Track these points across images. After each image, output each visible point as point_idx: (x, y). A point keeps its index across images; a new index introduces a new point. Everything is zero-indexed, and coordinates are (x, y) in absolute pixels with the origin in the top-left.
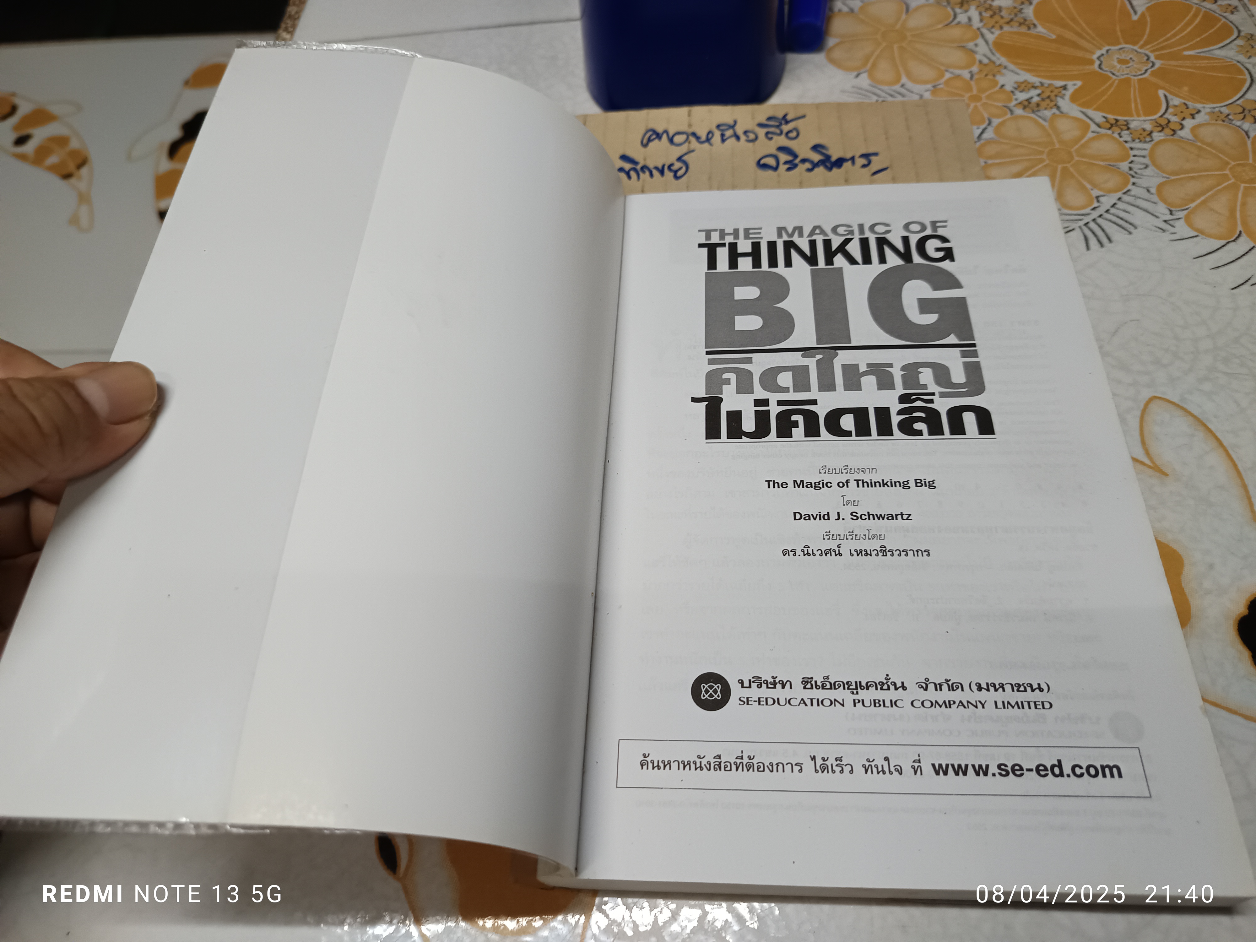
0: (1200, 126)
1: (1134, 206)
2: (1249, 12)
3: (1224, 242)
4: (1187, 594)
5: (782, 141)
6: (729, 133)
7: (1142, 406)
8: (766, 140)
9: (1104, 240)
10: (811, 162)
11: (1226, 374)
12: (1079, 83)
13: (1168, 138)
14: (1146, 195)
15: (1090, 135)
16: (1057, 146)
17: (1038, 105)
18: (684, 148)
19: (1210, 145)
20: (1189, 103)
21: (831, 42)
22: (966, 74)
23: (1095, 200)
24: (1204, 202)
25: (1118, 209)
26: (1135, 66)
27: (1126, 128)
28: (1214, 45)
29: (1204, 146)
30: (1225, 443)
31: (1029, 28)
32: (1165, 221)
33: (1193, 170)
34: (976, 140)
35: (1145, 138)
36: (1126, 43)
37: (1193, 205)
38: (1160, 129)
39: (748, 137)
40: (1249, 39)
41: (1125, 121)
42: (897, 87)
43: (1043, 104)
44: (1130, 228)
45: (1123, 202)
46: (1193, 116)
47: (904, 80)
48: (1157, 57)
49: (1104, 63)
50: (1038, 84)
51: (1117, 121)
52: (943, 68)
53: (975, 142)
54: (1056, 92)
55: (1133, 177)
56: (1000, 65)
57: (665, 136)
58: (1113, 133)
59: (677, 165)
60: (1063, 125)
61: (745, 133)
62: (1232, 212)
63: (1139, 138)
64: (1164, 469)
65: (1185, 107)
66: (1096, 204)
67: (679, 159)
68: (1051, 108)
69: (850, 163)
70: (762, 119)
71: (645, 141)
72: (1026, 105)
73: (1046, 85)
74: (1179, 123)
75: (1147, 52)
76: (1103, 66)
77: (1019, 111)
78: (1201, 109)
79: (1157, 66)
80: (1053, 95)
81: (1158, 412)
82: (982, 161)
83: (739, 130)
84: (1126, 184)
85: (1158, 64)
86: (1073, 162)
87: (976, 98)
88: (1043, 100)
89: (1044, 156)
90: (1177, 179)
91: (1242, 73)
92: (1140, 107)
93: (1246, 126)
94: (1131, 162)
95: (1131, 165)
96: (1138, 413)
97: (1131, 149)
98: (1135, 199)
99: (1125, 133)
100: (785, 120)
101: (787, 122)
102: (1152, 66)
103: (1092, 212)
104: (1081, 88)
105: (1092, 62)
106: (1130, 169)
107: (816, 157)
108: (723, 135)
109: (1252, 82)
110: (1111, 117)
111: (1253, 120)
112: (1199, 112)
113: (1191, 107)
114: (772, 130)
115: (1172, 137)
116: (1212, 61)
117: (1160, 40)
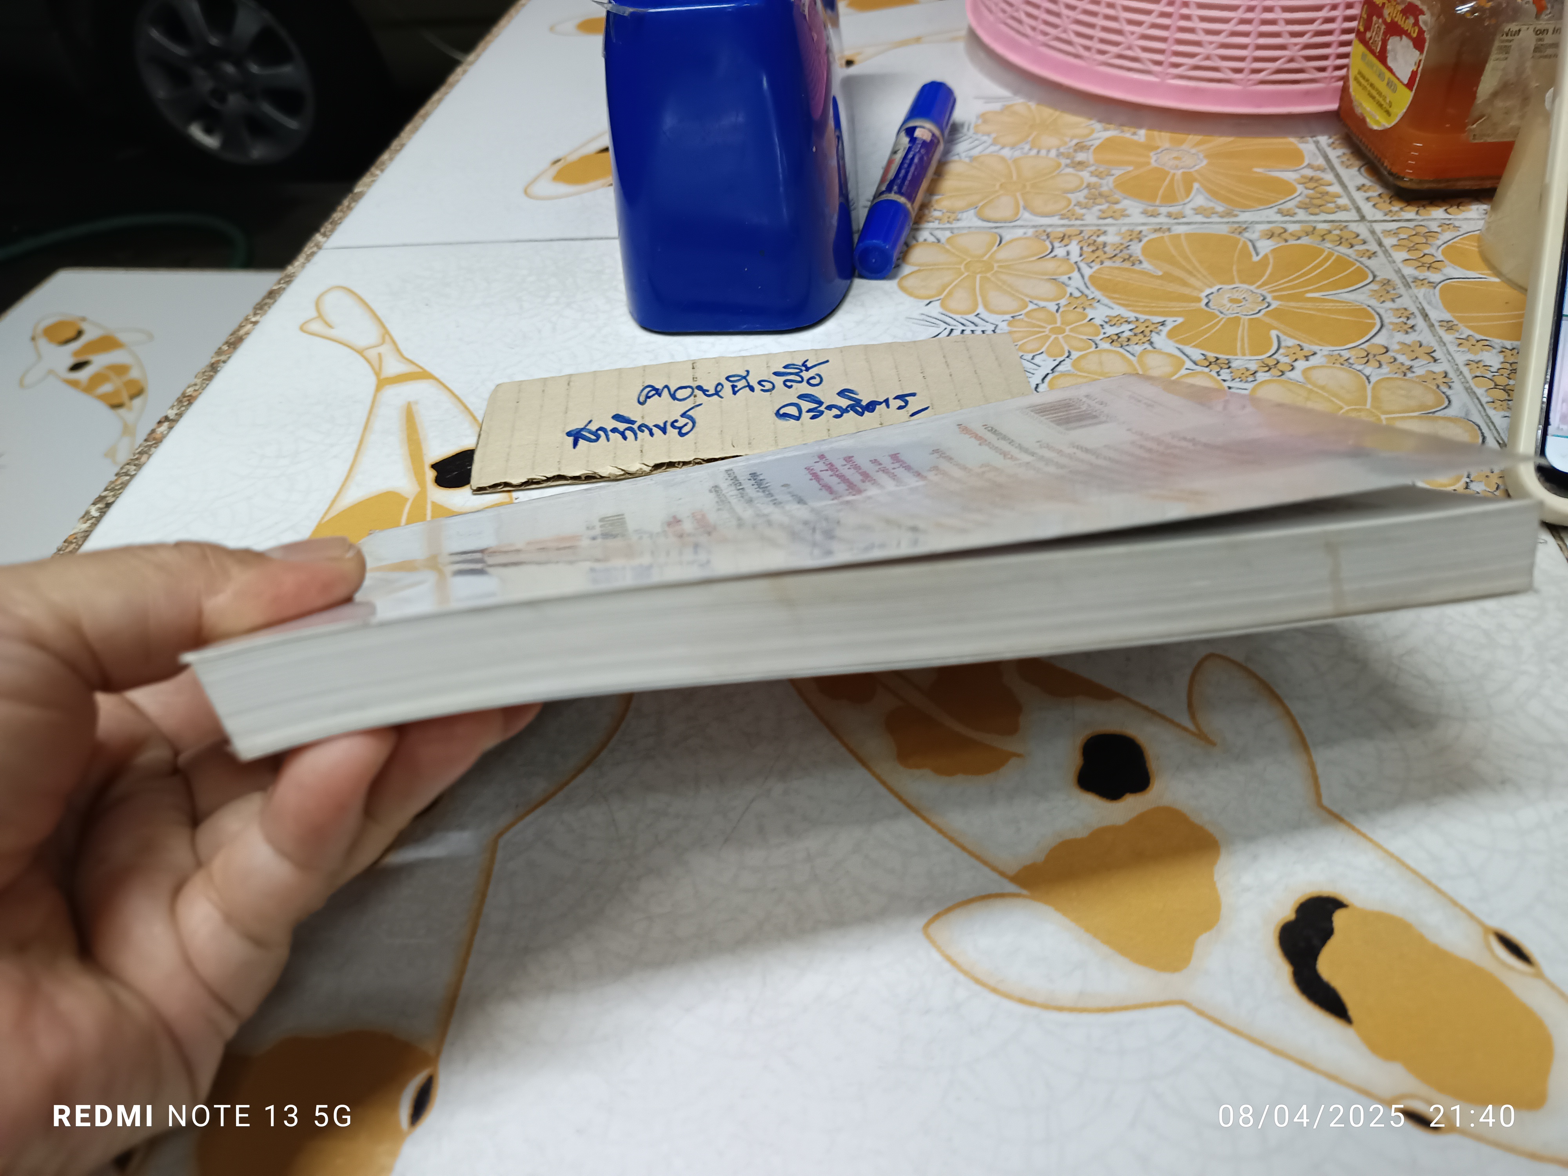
0: (1314, 368)
2: (1390, 258)
12: (1180, 320)
13: (1275, 378)
15: (1183, 372)
17: (1128, 340)
19: (1322, 388)
20: (1304, 345)
21: (907, 270)
22: (1052, 306)
26: (1248, 305)
27: (1226, 366)
28: (1342, 288)
29: (1315, 389)
31: (1134, 264)
35: (1247, 377)
36: (1243, 282)
38: (1267, 369)
40: (1384, 284)
41: (1227, 359)
42: (971, 317)
46: (1307, 358)
47: (980, 309)
48: (1275, 298)
49: (1212, 301)
50: (1132, 319)
51: (1217, 359)
52: (1028, 300)
54: (1152, 327)
56: (1093, 299)
58: (1211, 371)
60: (1153, 360)
61: (761, 382)
63: (1240, 378)
65: (1299, 348)
68: (1143, 343)
72: (1114, 340)
73: (1142, 320)
74: (1289, 364)
75: (1264, 293)
76: (1210, 304)
77: (1105, 345)
78: (1318, 352)
79: (1272, 306)
80: (1147, 330)
85: (1275, 304)
87: (1058, 330)
88: (1135, 335)
92: (1246, 346)
93: (1368, 371)
97: (1230, 388)
99: (1225, 371)
102: (1267, 307)
104: (1182, 324)
105: (1199, 300)
109: (1382, 326)
110: (1211, 355)
111: (1377, 364)
112: (1315, 354)
113: (1306, 349)
114: (791, 377)
115: (1279, 378)
116: (1339, 304)
117: (1281, 281)
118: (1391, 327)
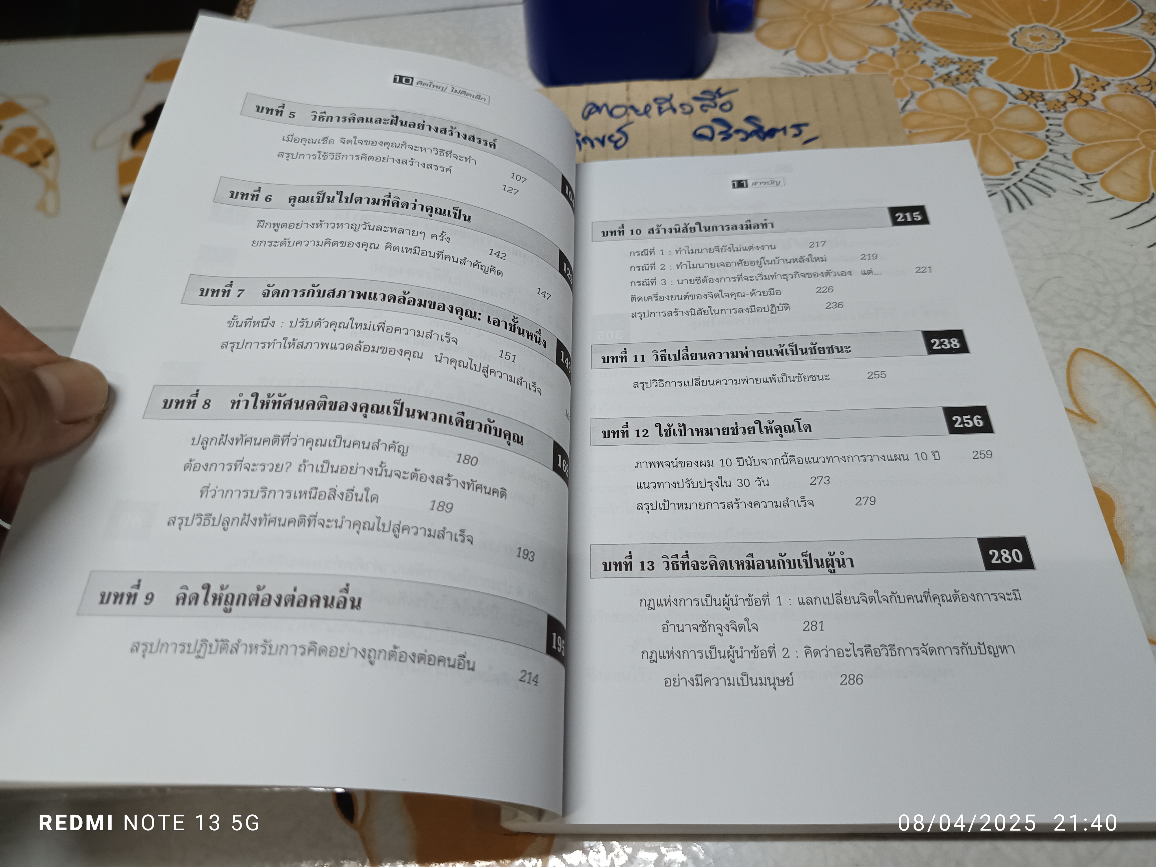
0: (1110, 97)
1: (1052, 171)
3: (1138, 204)
4: (1120, 536)
5: (717, 113)
6: (665, 106)
7: (1068, 358)
8: (702, 113)
9: (1025, 203)
10: (745, 132)
11: (1145, 326)
12: (995, 59)
13: (1081, 108)
14: (1063, 161)
15: (1008, 106)
17: (957, 79)
18: (623, 120)
19: (1120, 114)
20: (1099, 76)
21: (760, 22)
22: (888, 51)
23: (1015, 166)
24: (1117, 167)
25: (1037, 174)
26: (1047, 42)
27: (1041, 99)
28: (1120, 23)
29: (1115, 115)
30: (1149, 391)
31: (946, 9)
32: (1082, 185)
33: (1106, 138)
34: (901, 111)
35: (1059, 108)
36: (1038, 21)
37: (1107, 170)
38: (1073, 100)
39: (684, 109)
40: (1152, 18)
41: (1041, 93)
42: (824, 64)
43: (962, 78)
44: (1049, 192)
45: (1041, 167)
46: (1103, 88)
47: (830, 56)
48: (1067, 35)
49: (1018, 39)
50: (956, 60)
51: (1032, 93)
52: (867, 46)
53: (900, 113)
54: (974, 66)
55: (1050, 144)
56: (920, 43)
57: (604, 109)
58: (1029, 104)
59: (617, 136)
60: (982, 97)
61: (682, 105)
62: (1145, 175)
63: (1054, 109)
65: (1096, 80)
66: (1016, 170)
67: (619, 130)
68: (970, 81)
69: (781, 133)
70: (697, 93)
71: (586, 114)
72: (946, 78)
73: (964, 61)
74: (1091, 94)
75: (1058, 30)
76: (1017, 43)
77: (940, 85)
78: (1111, 82)
79: (1068, 42)
80: (971, 69)
81: (1084, 363)
82: (907, 131)
83: (676, 103)
84: (1044, 150)
85: (1068, 40)
86: (993, 131)
87: (899, 73)
88: (962, 74)
89: (965, 126)
90: (1091, 146)
91: (1147, 48)
92: (1053, 80)
94: (1048, 131)
95: (1048, 133)
96: (1065, 364)
97: (1047, 118)
98: (1053, 165)
99: (1040, 104)
100: (719, 93)
101: (721, 96)
102: (1063, 43)
103: (1012, 176)
104: (997, 63)
105: (1006, 39)
106: (1047, 137)
107: (750, 128)
108: (660, 108)
110: (1027, 89)
112: (1109, 84)
113: (1101, 80)
114: (707, 103)
115: (1085, 107)
116: (1119, 38)
117: (1070, 19)
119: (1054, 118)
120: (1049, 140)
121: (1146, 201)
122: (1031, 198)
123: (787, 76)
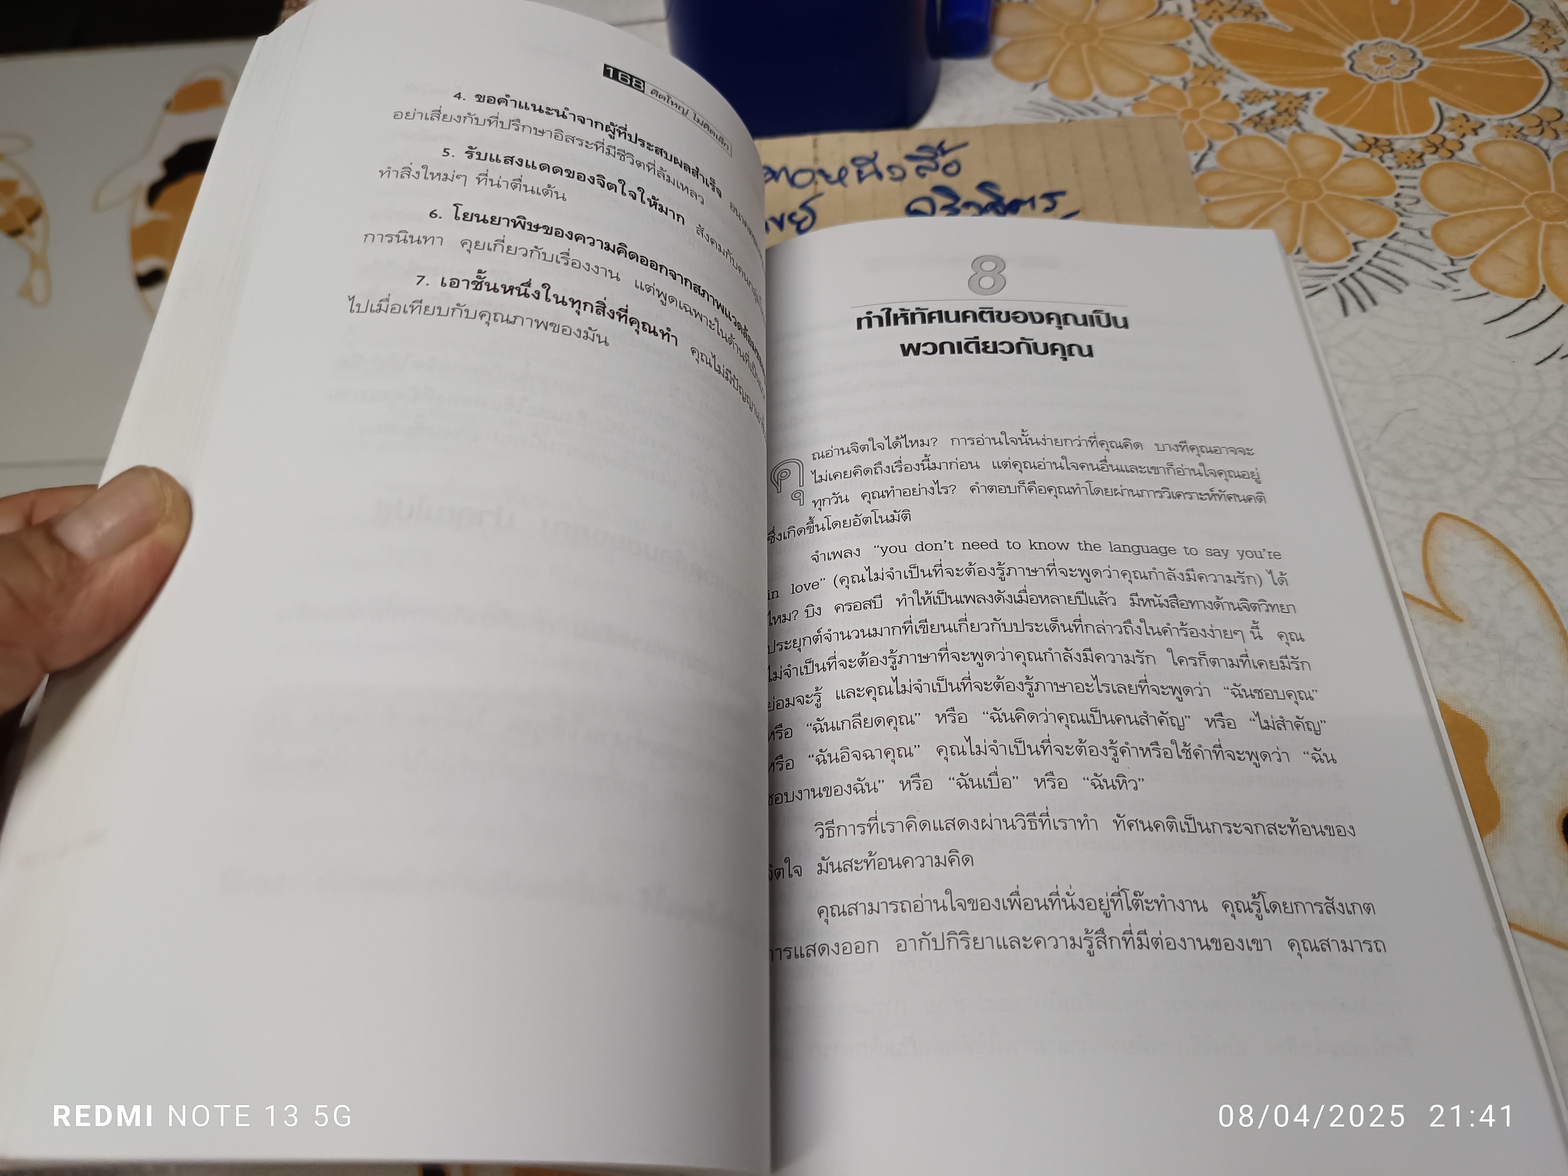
0: (1485, 144)
1: (1404, 254)
3: (1522, 301)
4: (1494, 784)
5: (938, 178)
6: (868, 169)
7: (1425, 527)
8: (918, 178)
9: (1367, 301)
10: (978, 205)
11: (1532, 479)
12: (1325, 91)
13: (1445, 161)
14: (1419, 239)
15: (1342, 160)
16: (1300, 176)
17: (1273, 121)
18: (809, 192)
19: (1499, 169)
20: (1469, 114)
21: (999, 42)
22: (1177, 82)
23: (1352, 248)
24: (1494, 247)
25: (1383, 259)
26: (1398, 66)
27: (1388, 149)
28: (1500, 35)
29: (1492, 172)
30: (1536, 575)
31: (1258, 19)
32: (1445, 274)
33: (1478, 205)
34: (1194, 170)
35: (1414, 162)
36: (1385, 35)
37: (1480, 252)
38: (1433, 149)
39: (893, 173)
40: (1543, 27)
41: (1388, 140)
42: (1088, 102)
43: (1280, 120)
44: (1399, 285)
45: (1388, 249)
46: (1475, 132)
47: (1096, 91)
48: (1426, 54)
49: (1357, 62)
50: (1272, 93)
51: (1377, 140)
52: (1147, 74)
53: (1193, 173)
54: (1296, 103)
55: (1401, 215)
56: (1221, 69)
57: (783, 175)
58: (1372, 156)
59: (801, 214)
60: (1307, 147)
61: (890, 168)
62: (1532, 259)
63: (1406, 163)
64: (1458, 613)
65: (1465, 120)
66: (1354, 253)
67: (803, 206)
68: (1291, 125)
69: (1028, 205)
70: (912, 150)
72: (1258, 121)
73: (1282, 94)
74: (1457, 140)
75: (1412, 47)
76: (1356, 67)
77: (1248, 130)
78: (1486, 122)
79: (1426, 65)
80: (1291, 107)
81: (1446, 535)
82: (1202, 199)
83: (882, 165)
84: (1393, 224)
85: (1428, 62)
86: (1322, 196)
87: (1191, 114)
88: (1279, 114)
89: (1284, 190)
90: (1458, 217)
92: (1406, 121)
93: (1545, 143)
94: (1398, 195)
95: (1398, 200)
96: (1420, 537)
97: (1397, 177)
98: (1405, 245)
99: (1388, 156)
100: (941, 149)
101: (944, 153)
102: (1420, 66)
103: (1349, 263)
104: (1328, 96)
105: (1341, 62)
106: (1397, 204)
108: (859, 172)
109: (1551, 82)
110: (1369, 135)
111: (1553, 135)
112: (1483, 125)
113: (1472, 119)
114: (925, 163)
115: (1449, 161)
116: (1497, 57)
117: (1429, 31)
118: (1560, 84)
119: (1407, 177)
120: (1399, 209)
121: (1534, 297)
122: (1374, 295)
123: (1036, 121)
